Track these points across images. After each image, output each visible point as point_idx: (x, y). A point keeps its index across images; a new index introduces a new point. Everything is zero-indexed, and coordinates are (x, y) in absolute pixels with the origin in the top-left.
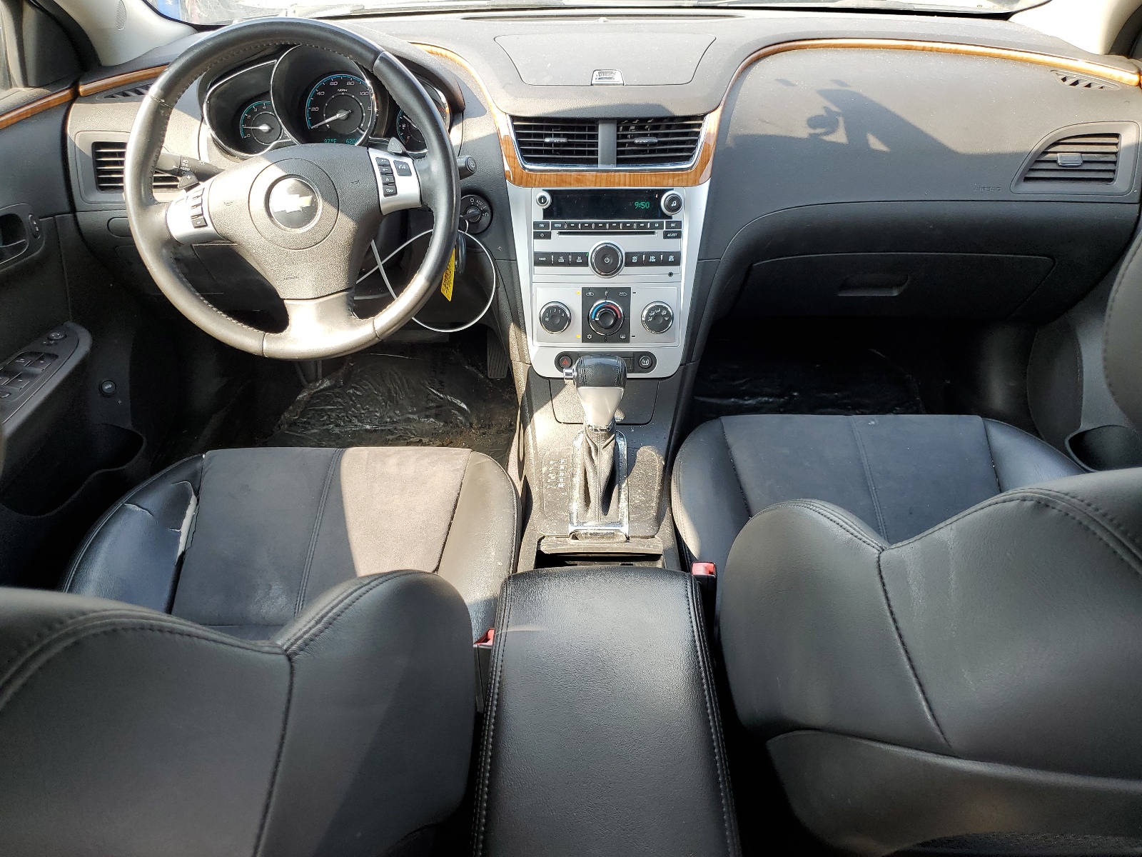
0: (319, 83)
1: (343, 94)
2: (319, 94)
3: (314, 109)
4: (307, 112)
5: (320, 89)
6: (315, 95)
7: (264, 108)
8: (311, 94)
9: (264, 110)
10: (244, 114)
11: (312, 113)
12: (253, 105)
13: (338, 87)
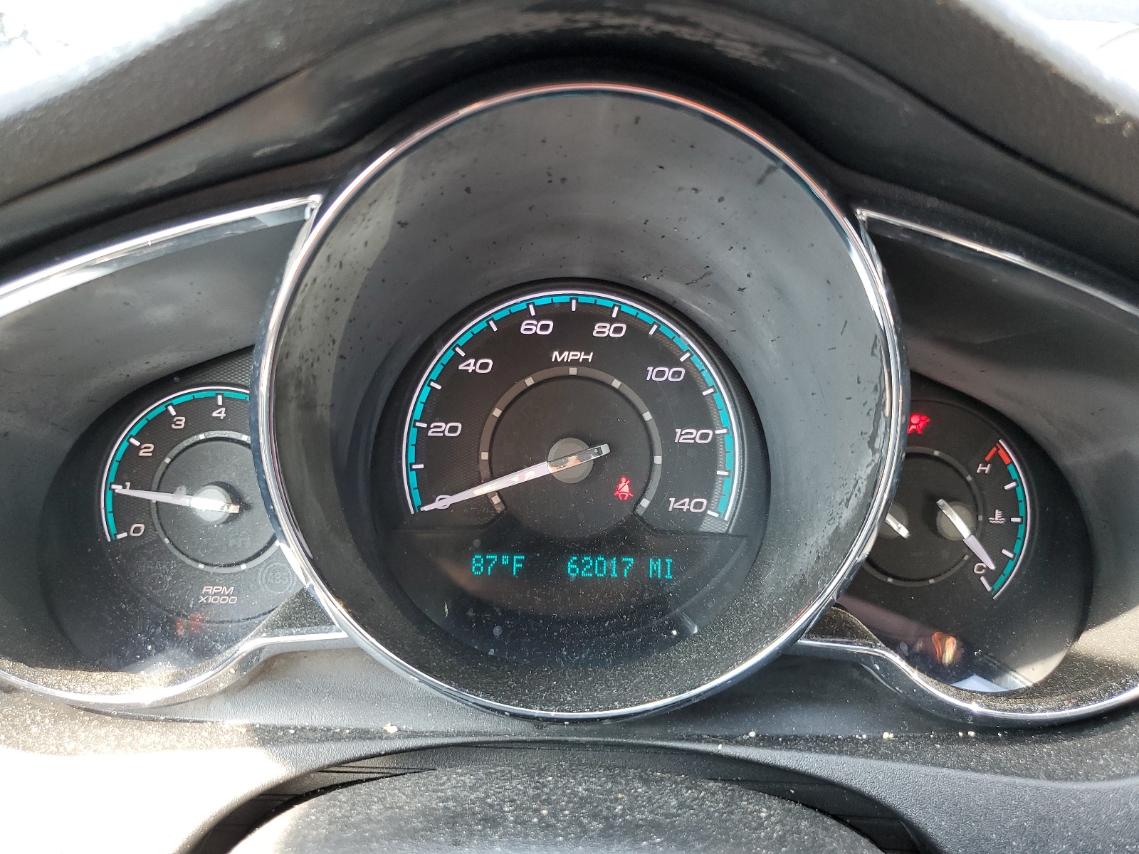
0: (475, 325)
1: (573, 371)
2: (470, 366)
3: (441, 428)
4: (408, 437)
5: (475, 348)
6: (451, 373)
7: (220, 413)
8: (433, 369)
9: (219, 424)
10: (128, 437)
11: (426, 446)
12: (168, 403)
13: (561, 339)
